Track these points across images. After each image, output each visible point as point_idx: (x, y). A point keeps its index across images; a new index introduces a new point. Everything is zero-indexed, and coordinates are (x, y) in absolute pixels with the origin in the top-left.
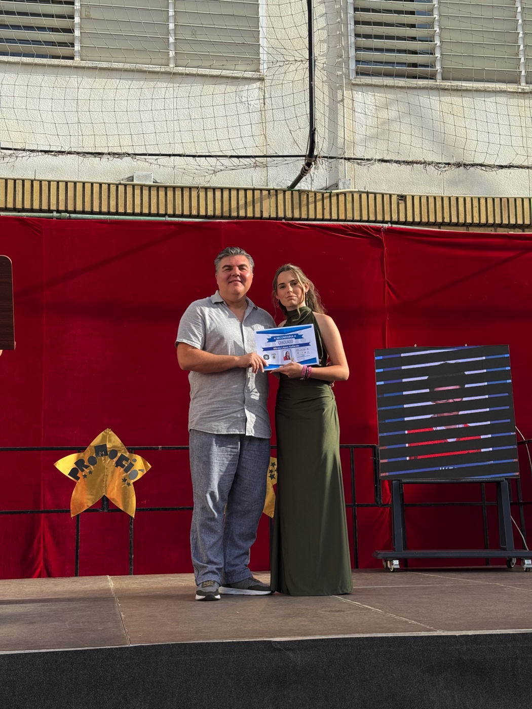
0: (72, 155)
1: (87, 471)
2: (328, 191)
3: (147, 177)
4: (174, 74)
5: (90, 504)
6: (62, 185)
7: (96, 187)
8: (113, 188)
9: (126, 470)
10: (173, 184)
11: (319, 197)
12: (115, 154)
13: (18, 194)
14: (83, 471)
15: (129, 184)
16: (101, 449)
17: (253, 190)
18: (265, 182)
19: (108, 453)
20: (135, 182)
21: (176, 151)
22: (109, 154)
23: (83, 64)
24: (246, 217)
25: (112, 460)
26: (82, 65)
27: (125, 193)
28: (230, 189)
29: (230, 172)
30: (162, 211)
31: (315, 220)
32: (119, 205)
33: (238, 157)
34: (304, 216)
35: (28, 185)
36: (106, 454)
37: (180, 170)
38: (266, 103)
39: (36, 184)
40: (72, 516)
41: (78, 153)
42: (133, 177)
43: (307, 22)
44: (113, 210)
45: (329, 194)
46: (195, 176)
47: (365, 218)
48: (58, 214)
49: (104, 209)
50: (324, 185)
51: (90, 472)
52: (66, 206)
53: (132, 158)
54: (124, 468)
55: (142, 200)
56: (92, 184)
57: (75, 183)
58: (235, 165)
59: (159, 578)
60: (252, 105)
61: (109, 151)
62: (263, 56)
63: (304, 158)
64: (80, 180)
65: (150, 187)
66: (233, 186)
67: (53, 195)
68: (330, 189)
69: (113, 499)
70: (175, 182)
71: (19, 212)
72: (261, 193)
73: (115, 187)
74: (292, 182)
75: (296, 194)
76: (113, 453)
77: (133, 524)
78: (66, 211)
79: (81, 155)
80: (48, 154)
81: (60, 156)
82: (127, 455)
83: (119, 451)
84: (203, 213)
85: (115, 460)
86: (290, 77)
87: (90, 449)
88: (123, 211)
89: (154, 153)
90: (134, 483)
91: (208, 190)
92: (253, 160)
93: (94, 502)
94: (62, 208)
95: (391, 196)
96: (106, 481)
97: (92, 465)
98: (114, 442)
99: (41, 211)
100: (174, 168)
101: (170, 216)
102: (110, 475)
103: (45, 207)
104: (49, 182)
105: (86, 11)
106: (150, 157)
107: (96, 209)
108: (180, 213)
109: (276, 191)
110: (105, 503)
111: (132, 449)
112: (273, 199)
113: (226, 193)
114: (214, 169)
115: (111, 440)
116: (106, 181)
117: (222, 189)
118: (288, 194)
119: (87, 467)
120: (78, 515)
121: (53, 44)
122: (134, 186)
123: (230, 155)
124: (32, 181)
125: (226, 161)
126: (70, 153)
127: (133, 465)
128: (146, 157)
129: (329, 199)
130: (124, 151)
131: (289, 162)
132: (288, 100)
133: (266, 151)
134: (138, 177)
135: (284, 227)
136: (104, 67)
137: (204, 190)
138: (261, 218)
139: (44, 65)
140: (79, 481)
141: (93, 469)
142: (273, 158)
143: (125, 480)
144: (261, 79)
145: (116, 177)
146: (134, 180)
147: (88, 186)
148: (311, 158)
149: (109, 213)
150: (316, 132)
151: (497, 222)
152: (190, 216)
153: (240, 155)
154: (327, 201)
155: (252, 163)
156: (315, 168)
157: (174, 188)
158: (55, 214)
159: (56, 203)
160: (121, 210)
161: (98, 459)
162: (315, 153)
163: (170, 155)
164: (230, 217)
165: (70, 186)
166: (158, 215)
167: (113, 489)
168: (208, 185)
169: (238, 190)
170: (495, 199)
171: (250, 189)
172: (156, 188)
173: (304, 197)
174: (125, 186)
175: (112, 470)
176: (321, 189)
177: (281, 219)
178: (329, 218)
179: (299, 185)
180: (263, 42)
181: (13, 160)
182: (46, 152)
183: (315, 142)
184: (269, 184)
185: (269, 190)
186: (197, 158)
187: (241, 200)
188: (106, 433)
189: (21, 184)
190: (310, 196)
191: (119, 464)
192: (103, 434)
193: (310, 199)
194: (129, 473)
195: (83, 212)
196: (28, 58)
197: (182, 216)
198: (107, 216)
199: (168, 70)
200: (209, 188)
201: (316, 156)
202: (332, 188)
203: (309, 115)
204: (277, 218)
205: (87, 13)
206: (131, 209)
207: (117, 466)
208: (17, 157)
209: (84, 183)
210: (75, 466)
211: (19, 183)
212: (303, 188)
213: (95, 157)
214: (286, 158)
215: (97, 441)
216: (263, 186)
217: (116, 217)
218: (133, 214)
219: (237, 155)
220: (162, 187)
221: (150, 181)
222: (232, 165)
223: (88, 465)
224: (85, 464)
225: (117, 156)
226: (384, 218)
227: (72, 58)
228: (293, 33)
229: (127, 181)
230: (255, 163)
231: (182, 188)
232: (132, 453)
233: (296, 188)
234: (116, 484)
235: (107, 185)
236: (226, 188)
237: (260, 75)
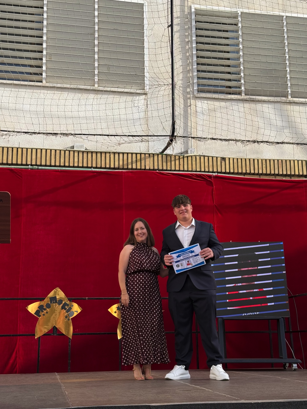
0: (40, 134)
1: (45, 311)
2: (182, 155)
3: (82, 146)
4: (98, 91)
5: (47, 332)
6: (34, 151)
7: (53, 152)
8: (63, 152)
9: (67, 312)
10: (96, 151)
11: (177, 158)
12: (64, 134)
13: (9, 156)
14: (43, 312)
15: (71, 150)
16: (53, 299)
17: (141, 154)
18: (147, 150)
19: (57, 301)
20: (75, 149)
21: (98, 132)
22: (61, 134)
23: (48, 85)
24: (136, 169)
25: (59, 306)
26: (46, 85)
27: (69, 155)
28: (128, 153)
29: (128, 144)
30: (90, 165)
31: (175, 170)
32: (66, 162)
33: (132, 136)
34: (169, 168)
35: (15, 150)
36: (56, 302)
37: (100, 143)
38: (148, 107)
39: (20, 150)
40: (36, 338)
41: (44, 133)
42: (74, 146)
43: (171, 64)
44: (62, 164)
45: (183, 156)
46: (108, 146)
47: (203, 170)
48: (32, 167)
49: (57, 164)
50: (180, 151)
51: (47, 313)
52: (36, 162)
53: (74, 136)
54: (66, 310)
55: (78, 159)
56: (51, 150)
57: (41, 150)
58: (131, 140)
59: (85, 374)
60: (140, 108)
61: (62, 132)
62: (147, 82)
63: (169, 137)
64: (44, 148)
65: (83, 152)
66: (129, 152)
67: (29, 156)
68: (183, 154)
69: (60, 328)
70: (97, 149)
71: (10, 165)
72: (145, 155)
73: (64, 152)
74: (162, 150)
75: (164, 157)
76: (60, 301)
77: (70, 342)
78: (36, 165)
79: (46, 134)
80: (27, 134)
81: (34, 135)
82: (68, 302)
83: (64, 300)
84: (112, 166)
85: (61, 305)
86: (161, 93)
87: (47, 299)
88: (68, 165)
89: (86, 133)
90: (72, 319)
91: (115, 154)
92: (141, 138)
93: (48, 330)
94: (34, 163)
95: (217, 158)
96: (56, 317)
97: (48, 308)
98: (61, 295)
99: (22, 165)
100: (97, 142)
101: (94, 168)
102: (58, 314)
103: (24, 163)
104: (27, 149)
105: (49, 56)
106: (83, 136)
107: (53, 164)
108: (100, 166)
109: (154, 154)
110: (55, 330)
111: (71, 299)
112: (152, 158)
113: (125, 155)
114: (119, 142)
115: (60, 294)
116: (58, 149)
117: (123, 153)
118: (160, 156)
119: (45, 309)
120: (39, 337)
121: (31, 74)
122: (74, 151)
123: (128, 135)
124: (17, 148)
125: (126, 138)
126: (39, 133)
127: (72, 308)
128: (81, 136)
129: (182, 159)
130: (69, 132)
131: (161, 139)
132: (160, 106)
133: (148, 133)
134: (77, 146)
135: (157, 174)
136: (59, 86)
137: (113, 153)
138: (145, 169)
139: (26, 85)
140: (40, 317)
141: (48, 311)
142: (152, 137)
143: (66, 317)
144: (146, 94)
145: (64, 147)
146: (75, 148)
147: (49, 151)
148: (173, 137)
149: (60, 166)
150: (176, 123)
151: (276, 173)
152: (105, 168)
153: (133, 135)
154: (181, 160)
155: (140, 139)
156: (175, 142)
157: (97, 153)
158: (30, 167)
159: (30, 160)
160: (67, 164)
161: (51, 305)
162: (175, 134)
163: (95, 135)
164: (127, 169)
165: (39, 151)
166: (87, 167)
167: (60, 321)
168: (116, 151)
169: (132, 154)
170: (275, 160)
171: (139, 153)
172: (86, 153)
173: (169, 158)
174: (69, 151)
175: (59, 311)
176: (178, 154)
177: (156, 170)
178: (183, 170)
179: (166, 151)
180: (146, 74)
181: (8, 137)
182: (26, 133)
183: (175, 129)
184: (149, 151)
185: (149, 154)
186: (109, 136)
187: (134, 159)
188: (56, 290)
189: (11, 150)
190: (172, 158)
191: (63, 308)
192: (54, 291)
193: (172, 159)
194: (69, 313)
195: (46, 166)
196: (17, 81)
197: (101, 168)
198: (59, 168)
199: (95, 89)
200: (116, 153)
201: (176, 136)
202: (185, 153)
203: (172, 114)
204: (154, 170)
205: (50, 57)
206: (73, 164)
207: (62, 309)
208: (10, 135)
209: (46, 150)
210: (39, 309)
211: (10, 150)
212: (168, 153)
213: (53, 136)
214: (158, 137)
215: (51, 294)
216: (146, 152)
217: (64, 168)
218: (74, 167)
219: (131, 135)
220: (90, 152)
221: (83, 149)
222: (129, 140)
223: (46, 308)
224: (44, 308)
225: (65, 135)
226: (213, 170)
227: (41, 82)
228: (163, 70)
229: (71, 149)
230: (142, 139)
231: (101, 153)
232: (71, 301)
233: (165, 153)
234: (62, 319)
235: (59, 151)
236: (125, 153)
237: (145, 92)
